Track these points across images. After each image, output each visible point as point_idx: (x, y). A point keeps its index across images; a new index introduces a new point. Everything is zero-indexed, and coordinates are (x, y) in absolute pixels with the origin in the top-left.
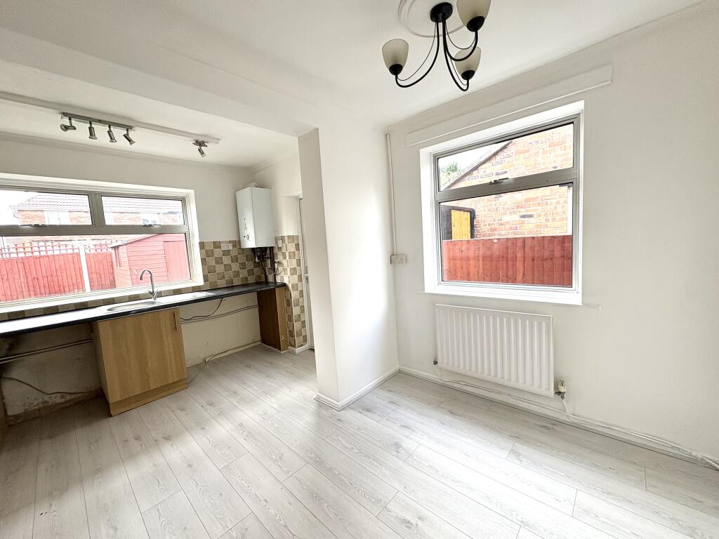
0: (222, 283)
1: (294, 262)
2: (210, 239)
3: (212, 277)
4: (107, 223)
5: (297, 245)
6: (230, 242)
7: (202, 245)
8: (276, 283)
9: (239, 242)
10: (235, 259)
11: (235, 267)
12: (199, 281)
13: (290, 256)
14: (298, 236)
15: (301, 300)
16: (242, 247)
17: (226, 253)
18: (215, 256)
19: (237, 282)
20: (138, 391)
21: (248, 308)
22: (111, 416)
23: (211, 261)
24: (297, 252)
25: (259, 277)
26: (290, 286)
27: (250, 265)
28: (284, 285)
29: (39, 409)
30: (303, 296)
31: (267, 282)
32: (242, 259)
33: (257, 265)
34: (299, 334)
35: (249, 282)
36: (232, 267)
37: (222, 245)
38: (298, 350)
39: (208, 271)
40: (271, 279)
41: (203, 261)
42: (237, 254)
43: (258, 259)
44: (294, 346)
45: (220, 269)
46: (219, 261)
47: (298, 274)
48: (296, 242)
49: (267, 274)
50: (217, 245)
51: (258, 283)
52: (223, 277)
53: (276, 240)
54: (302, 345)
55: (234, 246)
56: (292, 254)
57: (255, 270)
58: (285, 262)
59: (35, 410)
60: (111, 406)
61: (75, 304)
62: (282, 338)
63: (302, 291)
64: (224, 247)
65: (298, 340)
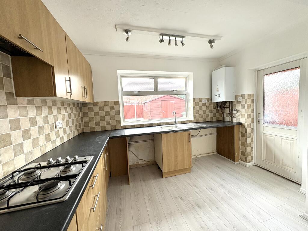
0: (201, 120)
1: (250, 110)
2: (198, 97)
3: (197, 116)
4: (159, 90)
5: (253, 100)
6: (206, 99)
7: (194, 100)
8: (232, 122)
9: (211, 99)
10: (208, 108)
11: (208, 112)
12: (192, 118)
13: (248, 107)
14: (253, 94)
15: (252, 134)
16: (212, 102)
17: (204, 104)
18: (199, 106)
19: (208, 120)
20: (173, 169)
21: (212, 134)
22: (163, 178)
23: (197, 108)
24: (252, 104)
25: (218, 118)
26: (246, 125)
27: (214, 111)
28: (241, 124)
29: (137, 165)
30: (253, 132)
31: (224, 121)
32: (211, 108)
33: (218, 111)
34: (249, 155)
35: (213, 120)
36: (206, 111)
37: (203, 100)
38: (248, 164)
39: (196, 113)
40: (228, 119)
41: (194, 108)
42: (209, 105)
43: (220, 108)
44: (245, 161)
45: (201, 112)
46: (201, 108)
47: (252, 118)
48: (252, 98)
49: (225, 116)
50: (200, 100)
51: (218, 121)
52: (202, 117)
53: (236, 97)
54: (250, 162)
55: (208, 101)
56: (249, 105)
57: (217, 114)
58: (243, 111)
59: (135, 164)
60: (163, 173)
61: (149, 124)
62: (236, 155)
63: (253, 129)
64: (204, 101)
65: (248, 158)
